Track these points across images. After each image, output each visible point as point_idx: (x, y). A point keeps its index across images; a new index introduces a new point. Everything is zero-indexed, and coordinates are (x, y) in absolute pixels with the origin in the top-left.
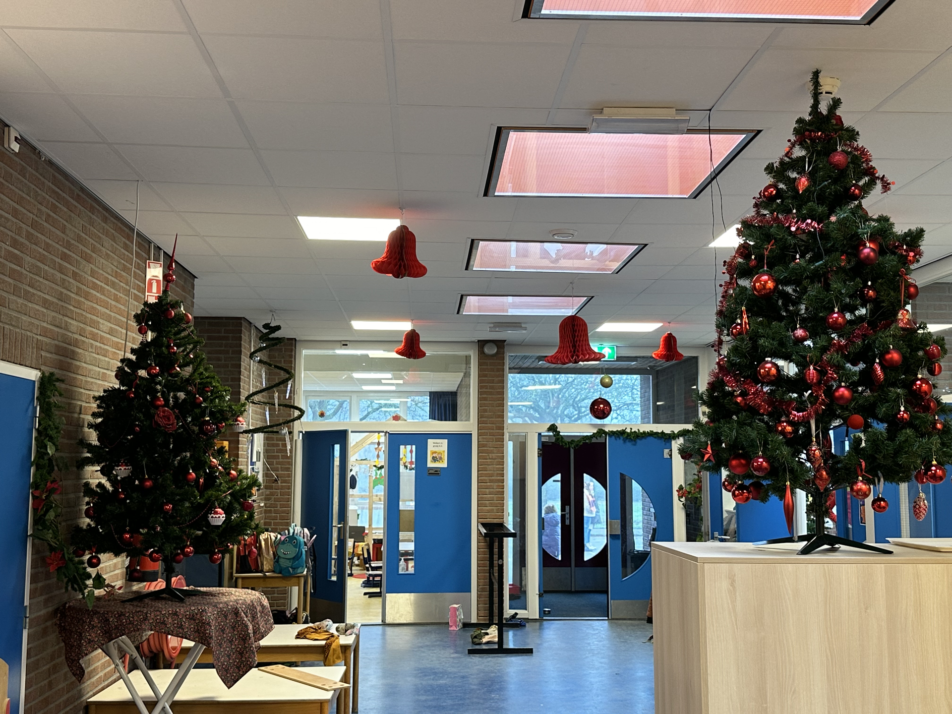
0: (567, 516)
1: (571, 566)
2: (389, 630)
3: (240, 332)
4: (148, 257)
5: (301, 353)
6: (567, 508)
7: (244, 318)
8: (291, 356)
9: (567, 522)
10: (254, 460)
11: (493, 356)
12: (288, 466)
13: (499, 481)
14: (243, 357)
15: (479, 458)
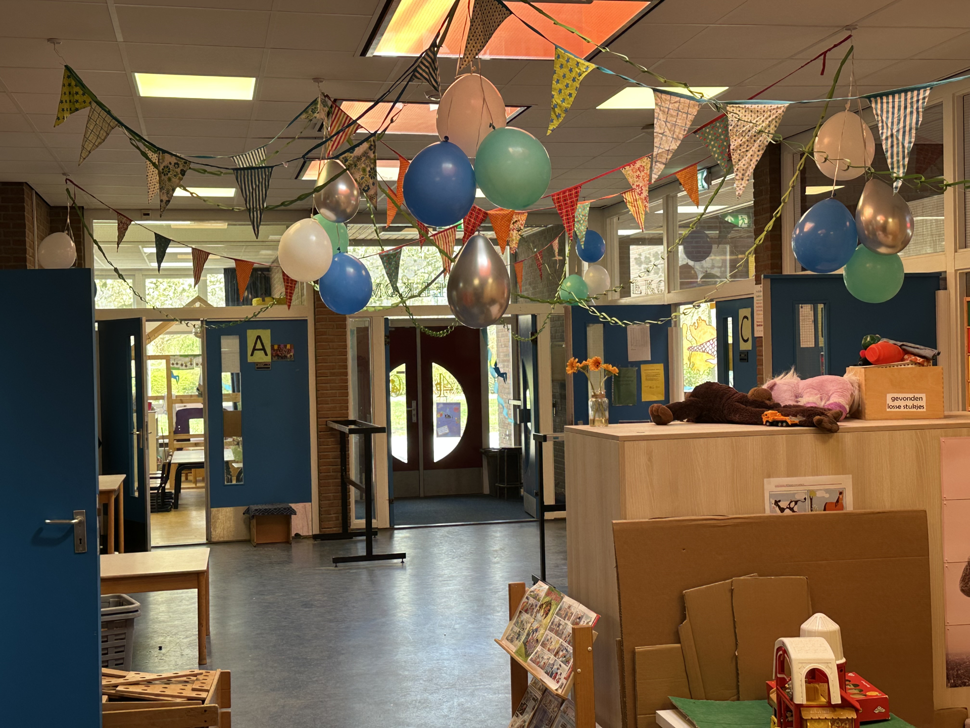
0: (414, 412)
1: (419, 470)
3: (23, 200)
5: (91, 224)
6: (414, 403)
7: (26, 183)
8: (80, 228)
9: (414, 419)
14: (27, 231)
15: (317, 348)
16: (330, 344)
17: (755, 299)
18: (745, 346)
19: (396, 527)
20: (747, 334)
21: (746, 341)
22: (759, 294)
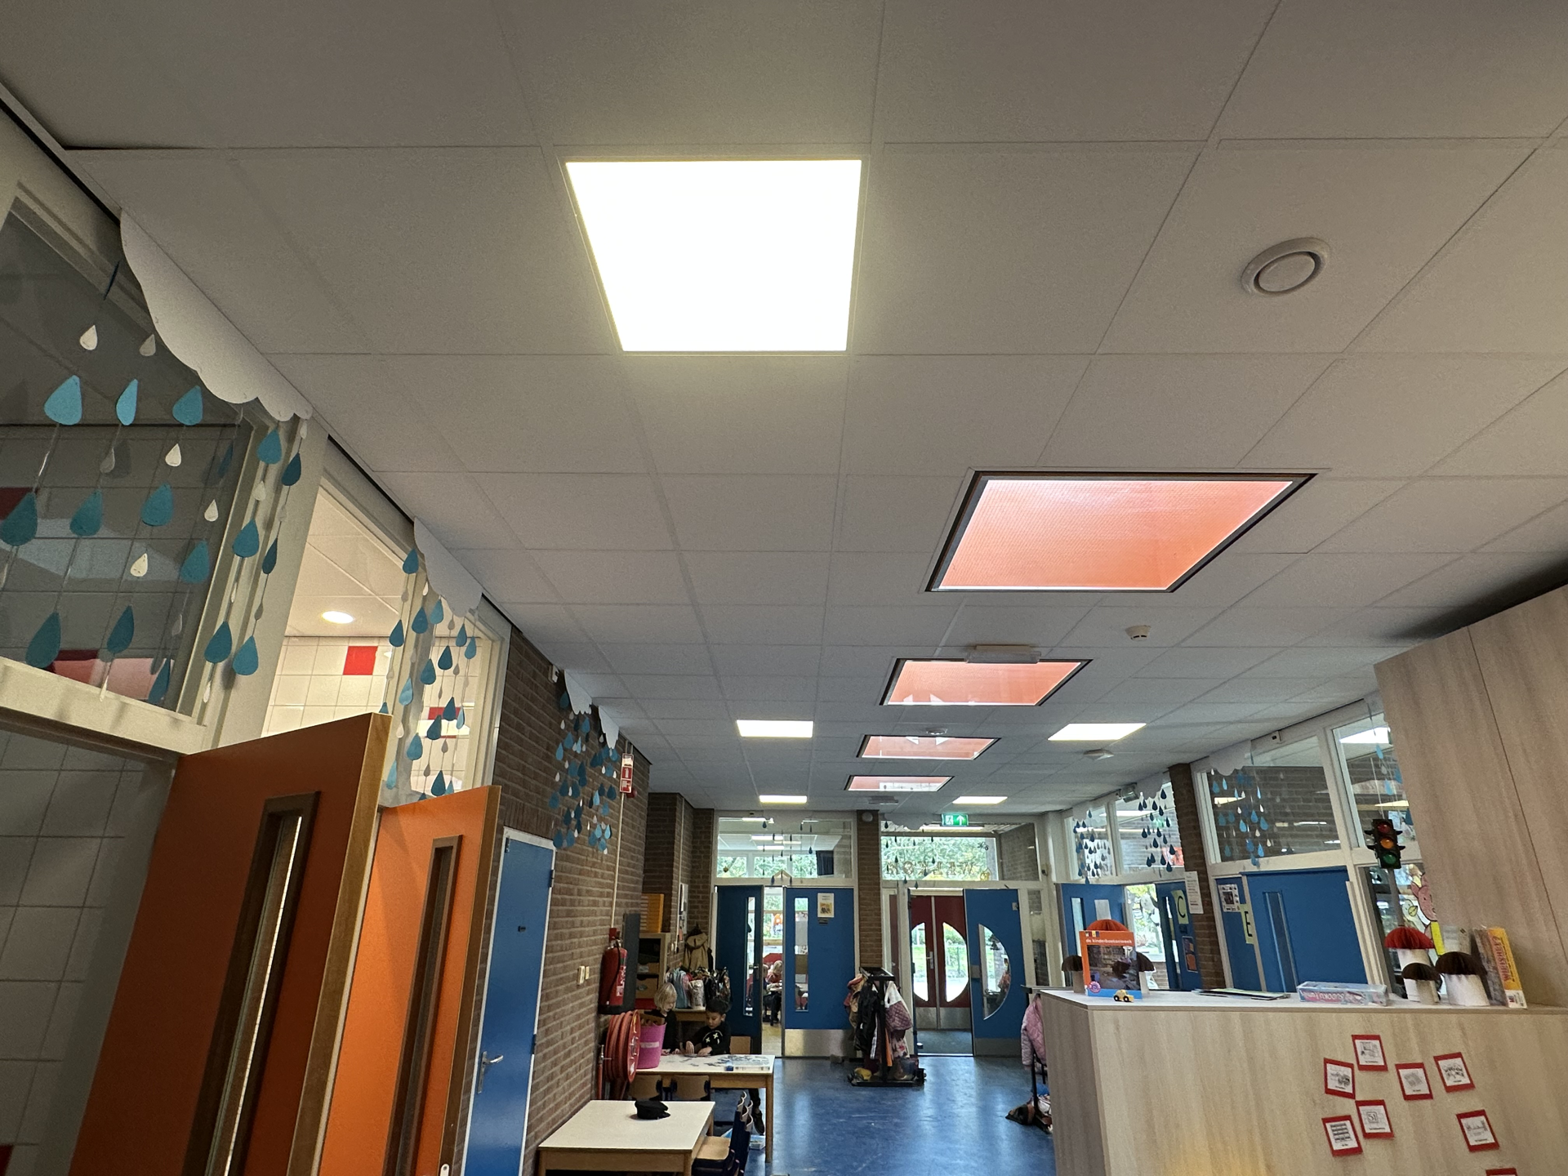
0: (932, 961)
1: (936, 1007)
2: (787, 1061)
3: (675, 804)
4: (623, 752)
5: (717, 820)
6: (931, 953)
7: (679, 794)
8: (710, 823)
9: (932, 967)
10: (682, 910)
11: (869, 823)
12: (706, 916)
13: (877, 930)
14: (677, 824)
15: (860, 909)
17: (1186, 883)
18: (1184, 921)
19: (919, 1054)
20: (1183, 911)
21: (1183, 916)
22: (1190, 879)
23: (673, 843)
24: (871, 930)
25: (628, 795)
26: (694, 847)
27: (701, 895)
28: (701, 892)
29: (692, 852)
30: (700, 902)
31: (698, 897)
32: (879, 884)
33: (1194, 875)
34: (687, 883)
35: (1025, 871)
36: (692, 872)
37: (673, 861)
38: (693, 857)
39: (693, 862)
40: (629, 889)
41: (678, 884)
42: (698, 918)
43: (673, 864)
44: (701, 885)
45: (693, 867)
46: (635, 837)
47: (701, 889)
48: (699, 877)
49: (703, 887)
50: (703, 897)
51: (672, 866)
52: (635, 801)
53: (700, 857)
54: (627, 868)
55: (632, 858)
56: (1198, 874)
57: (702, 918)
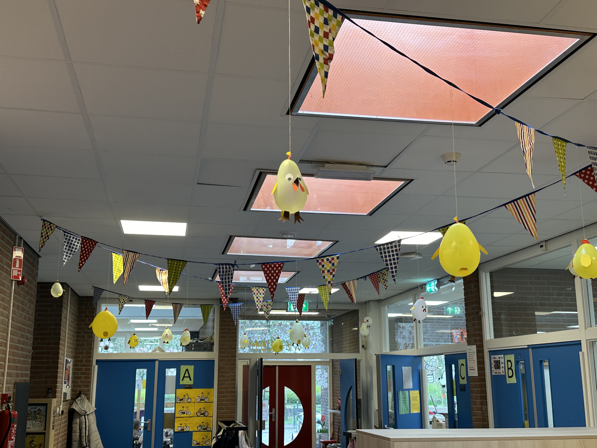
0: (273, 416)
4: (14, 244)
5: (100, 306)
6: (273, 410)
7: (65, 283)
8: (94, 308)
9: (273, 420)
12: (88, 384)
13: (232, 392)
14: (63, 309)
15: (219, 377)
16: (227, 374)
17: (468, 354)
18: (463, 382)
20: (463, 374)
21: (463, 379)
22: (469, 351)
23: (60, 325)
24: (227, 392)
25: (18, 283)
26: (78, 329)
27: (84, 368)
28: (84, 366)
29: (77, 333)
30: (83, 373)
31: (82, 369)
32: (235, 356)
33: (474, 348)
34: (72, 358)
35: (350, 346)
36: (76, 349)
37: (60, 340)
38: (78, 337)
39: (77, 341)
40: (19, 362)
41: (64, 358)
42: (80, 386)
43: (59, 343)
44: (84, 360)
45: (77, 345)
46: (25, 318)
47: (84, 363)
48: (82, 353)
49: (86, 361)
50: (85, 369)
51: (59, 344)
52: (25, 288)
53: (83, 337)
54: (18, 345)
55: (22, 336)
56: (477, 347)
57: (84, 386)
